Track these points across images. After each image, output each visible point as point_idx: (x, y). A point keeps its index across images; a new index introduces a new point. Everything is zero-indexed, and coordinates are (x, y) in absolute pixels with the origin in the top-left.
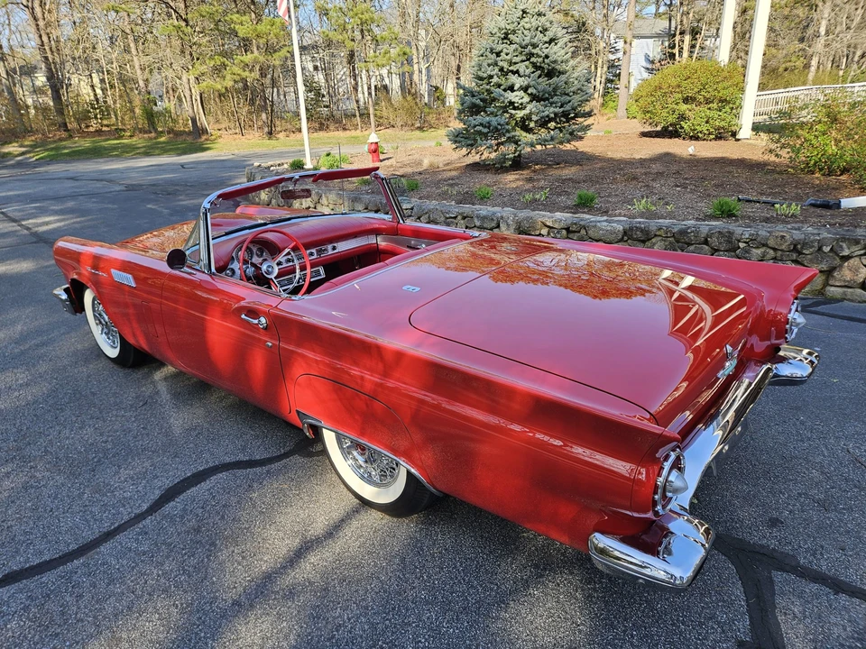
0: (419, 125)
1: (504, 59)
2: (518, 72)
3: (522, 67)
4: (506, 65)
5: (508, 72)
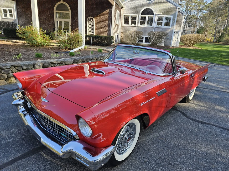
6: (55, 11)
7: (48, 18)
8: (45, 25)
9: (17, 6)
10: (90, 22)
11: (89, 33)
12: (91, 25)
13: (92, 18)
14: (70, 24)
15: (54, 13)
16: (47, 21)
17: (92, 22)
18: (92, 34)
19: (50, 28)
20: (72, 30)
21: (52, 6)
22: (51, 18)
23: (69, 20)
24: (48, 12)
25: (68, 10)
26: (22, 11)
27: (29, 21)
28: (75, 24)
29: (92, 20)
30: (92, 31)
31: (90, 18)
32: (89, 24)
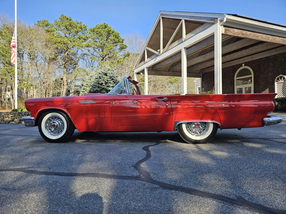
1: (106, 79)
2: (110, 83)
3: (112, 82)
4: (106, 81)
5: (107, 83)
6: (235, 78)
7: (229, 88)
9: (202, 82)
10: (280, 82)
11: (279, 97)
12: (282, 85)
13: (283, 76)
14: (252, 89)
15: (234, 81)
16: (227, 90)
17: (283, 81)
18: (284, 97)
21: (233, 74)
22: (231, 86)
23: (252, 86)
24: (228, 81)
25: (251, 74)
26: (205, 85)
28: (259, 88)
29: (282, 79)
30: (283, 93)
31: (280, 77)
32: (278, 85)
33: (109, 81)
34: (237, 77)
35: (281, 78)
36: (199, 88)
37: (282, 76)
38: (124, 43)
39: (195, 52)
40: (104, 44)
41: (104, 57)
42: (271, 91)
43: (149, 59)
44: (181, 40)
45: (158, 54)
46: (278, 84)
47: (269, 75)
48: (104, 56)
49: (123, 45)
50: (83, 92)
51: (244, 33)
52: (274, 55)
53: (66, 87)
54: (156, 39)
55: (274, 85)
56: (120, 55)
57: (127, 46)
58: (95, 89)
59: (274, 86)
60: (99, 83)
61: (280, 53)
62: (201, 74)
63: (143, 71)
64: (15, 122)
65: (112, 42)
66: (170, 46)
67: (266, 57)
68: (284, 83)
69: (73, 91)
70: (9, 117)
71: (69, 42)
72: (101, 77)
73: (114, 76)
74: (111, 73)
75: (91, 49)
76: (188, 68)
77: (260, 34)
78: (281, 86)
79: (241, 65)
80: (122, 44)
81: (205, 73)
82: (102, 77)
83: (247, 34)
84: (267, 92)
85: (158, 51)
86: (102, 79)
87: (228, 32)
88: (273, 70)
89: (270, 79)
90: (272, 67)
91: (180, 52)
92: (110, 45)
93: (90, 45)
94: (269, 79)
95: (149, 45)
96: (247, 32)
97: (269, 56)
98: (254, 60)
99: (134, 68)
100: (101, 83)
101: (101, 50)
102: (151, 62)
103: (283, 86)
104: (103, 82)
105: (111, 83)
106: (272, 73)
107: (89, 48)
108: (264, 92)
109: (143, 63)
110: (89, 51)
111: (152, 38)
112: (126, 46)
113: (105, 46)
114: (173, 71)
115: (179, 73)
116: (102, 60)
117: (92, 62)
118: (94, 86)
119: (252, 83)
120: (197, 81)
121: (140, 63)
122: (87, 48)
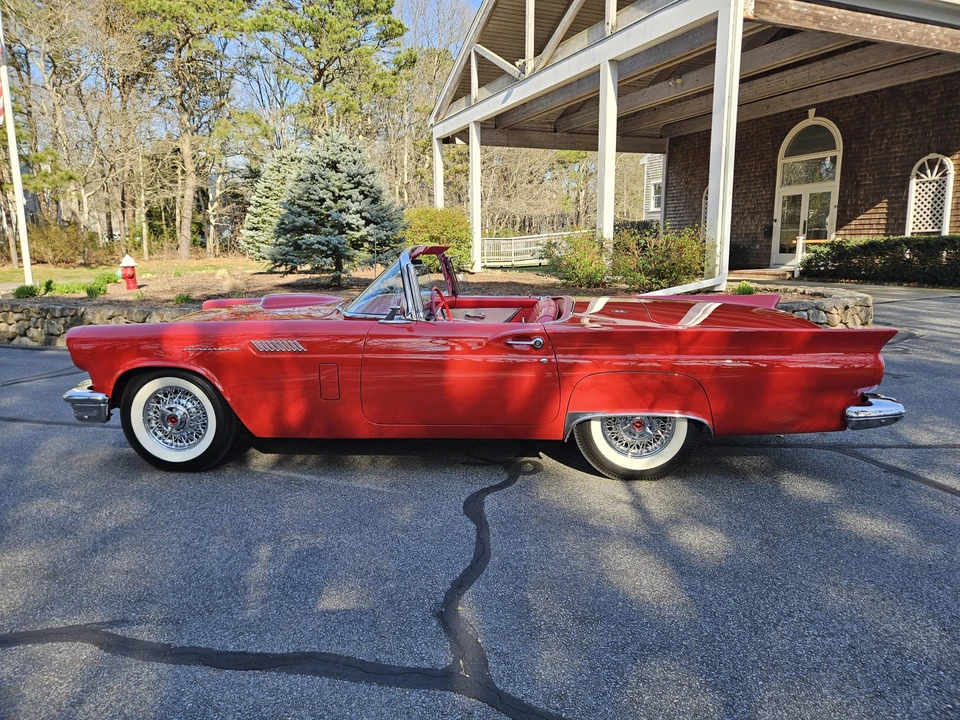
0: (83, 261)
1: (333, 185)
2: (350, 197)
3: (355, 193)
4: (337, 190)
5: (340, 197)
6: (781, 160)
7: (756, 192)
8: (741, 218)
9: (668, 169)
10: (926, 179)
11: (917, 230)
12: (933, 189)
13: (940, 156)
14: (834, 200)
15: (776, 169)
16: (751, 201)
17: (938, 178)
18: (936, 230)
19: (757, 226)
20: (839, 227)
21: (773, 145)
22: (764, 187)
23: (833, 187)
24: (756, 168)
25: (834, 147)
26: (679, 180)
27: (694, 209)
28: (857, 196)
29: (937, 167)
30: (934, 218)
31: (928, 160)
32: (920, 190)
33: (345, 190)
34: (787, 155)
35: (932, 164)
36: (655, 185)
37: (938, 159)
38: (395, 16)
39: (648, 71)
40: (321, 19)
41: (325, 69)
42: (893, 208)
43: (483, 89)
44: (600, 28)
45: (517, 77)
46: (921, 185)
47: (896, 152)
48: (322, 66)
49: (389, 22)
50: (256, 215)
51: (821, 16)
52: (919, 81)
53: (192, 182)
54: (509, 12)
55: (905, 187)
56: (382, 59)
57: (405, 26)
58: (300, 221)
59: (908, 192)
60: (312, 197)
61: (941, 76)
62: (667, 140)
63: (464, 134)
64: (32, 338)
65: (349, 12)
66: (559, 49)
67: (892, 87)
68: (940, 182)
69: (218, 193)
70: (10, 322)
71: (191, 11)
72: (317, 176)
73: (361, 171)
74: (351, 159)
75: (276, 38)
76: (622, 121)
77: (876, 17)
78: (930, 193)
79: (802, 114)
80: (386, 19)
81: (680, 137)
82: (319, 179)
83: (831, 17)
84: (880, 211)
85: (517, 63)
86: (323, 184)
87: (768, 11)
88: (909, 136)
89: (896, 167)
90: (906, 126)
91: (594, 75)
92: (345, 22)
93: (269, 22)
94: (891, 168)
95: (485, 38)
96: (833, 12)
97: (900, 86)
98: (849, 98)
99: (432, 120)
100: (317, 198)
101: (310, 43)
102: (491, 103)
103: (936, 192)
104: (325, 196)
105: (354, 197)
106: (904, 147)
107: (268, 35)
108: (872, 211)
109: (463, 101)
110: (266, 44)
111: (497, 9)
112: (401, 26)
113: (327, 26)
114: (571, 132)
115: (588, 140)
116: (316, 80)
117: (279, 84)
118: (295, 208)
119: (833, 179)
120: (652, 166)
121: (453, 101)
122: (260, 35)
